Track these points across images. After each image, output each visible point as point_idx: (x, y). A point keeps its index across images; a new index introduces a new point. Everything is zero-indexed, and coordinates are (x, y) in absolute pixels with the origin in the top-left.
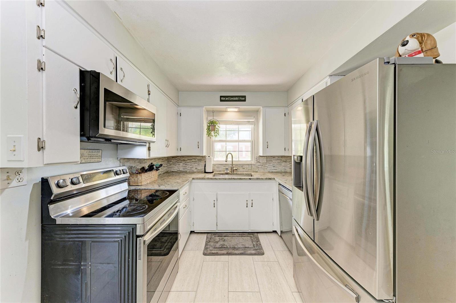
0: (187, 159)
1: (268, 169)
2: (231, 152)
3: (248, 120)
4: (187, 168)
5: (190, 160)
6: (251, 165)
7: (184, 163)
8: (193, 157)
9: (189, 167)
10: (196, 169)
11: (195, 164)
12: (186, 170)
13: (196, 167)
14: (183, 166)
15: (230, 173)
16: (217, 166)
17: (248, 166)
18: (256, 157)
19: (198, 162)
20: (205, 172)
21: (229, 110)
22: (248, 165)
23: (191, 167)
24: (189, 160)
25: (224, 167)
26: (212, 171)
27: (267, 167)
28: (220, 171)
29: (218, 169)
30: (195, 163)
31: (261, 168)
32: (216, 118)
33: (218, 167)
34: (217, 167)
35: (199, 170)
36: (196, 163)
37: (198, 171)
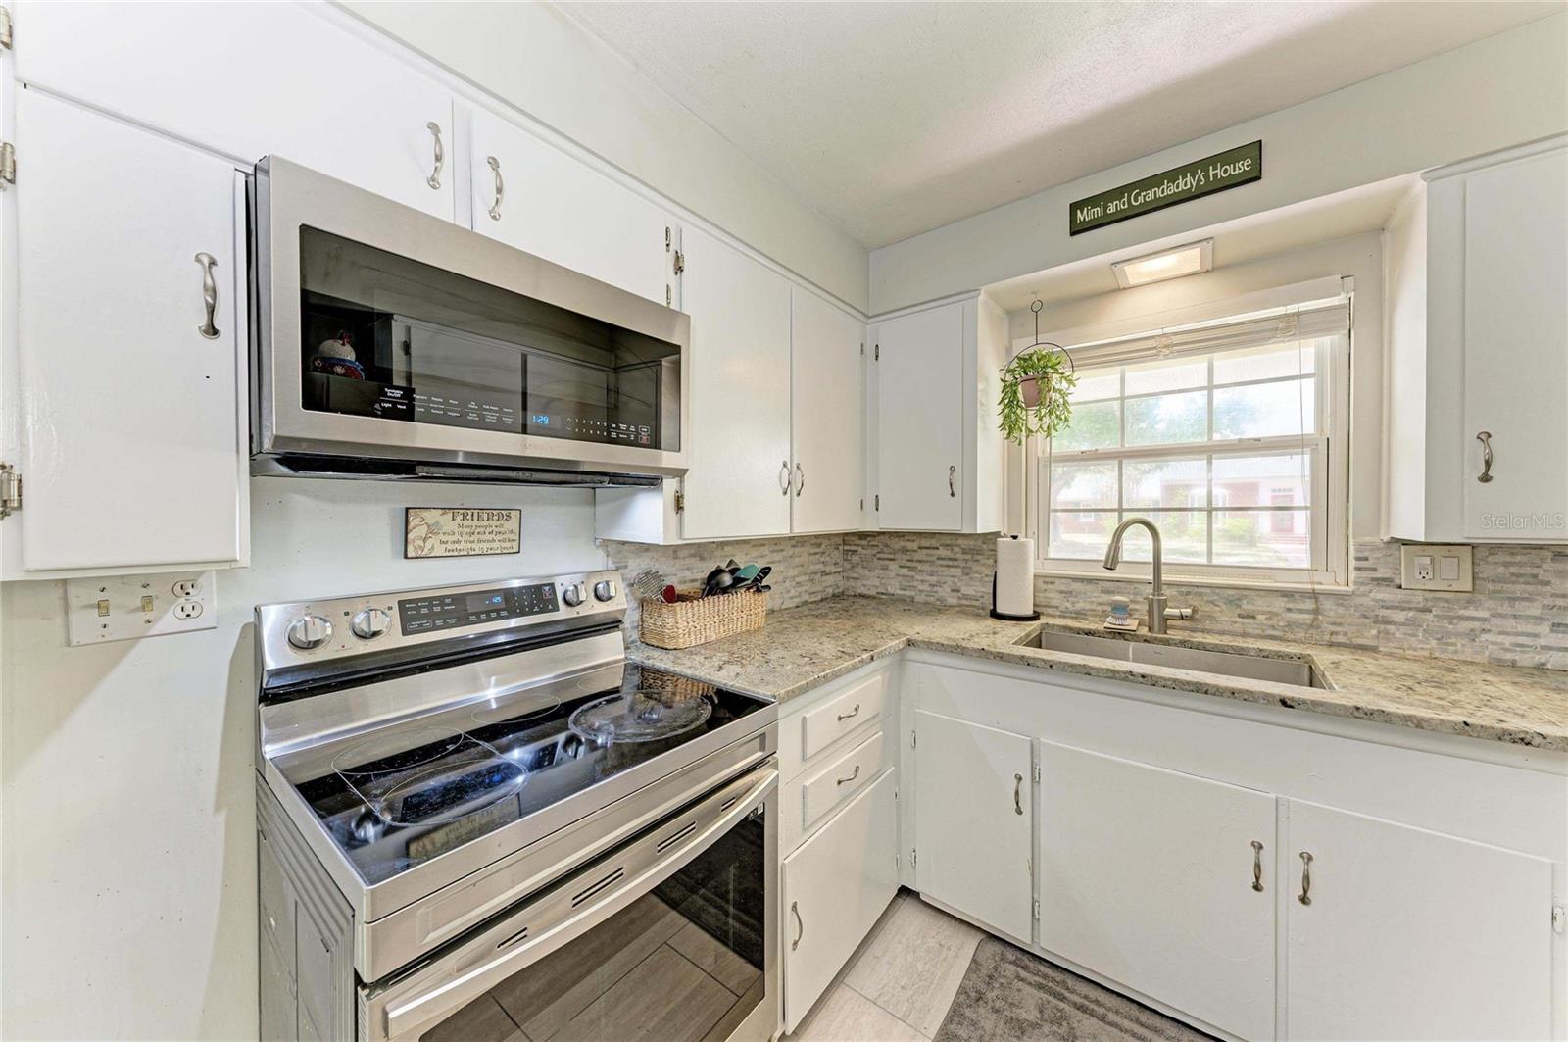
0: (914, 546)
1: (1484, 637)
2: (1150, 517)
3: (1292, 308)
4: (916, 584)
5: (929, 551)
6: (1314, 595)
7: (903, 562)
8: (944, 537)
9: (923, 581)
10: (952, 591)
11: (953, 570)
12: (913, 593)
13: (954, 583)
14: (898, 575)
15: (1144, 631)
16: (1063, 588)
17: (1279, 604)
18: (1360, 547)
19: (967, 560)
20: (995, 614)
21: (1138, 272)
22: (1287, 594)
23: (934, 579)
24: (924, 551)
25: (1106, 598)
26: (1030, 612)
27: (1476, 625)
28: (1078, 612)
29: (1069, 605)
30: (950, 563)
31: (1409, 622)
33: (1071, 592)
34: (1062, 592)
35: (966, 597)
36: (956, 563)
37: (964, 602)
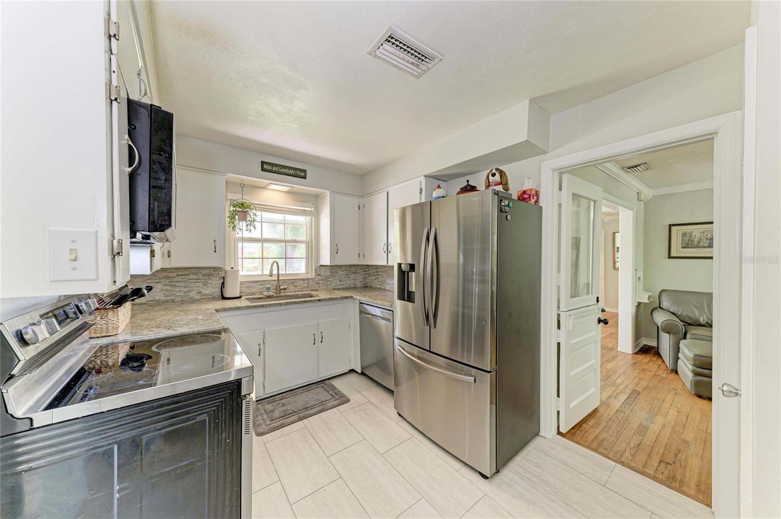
0: (174, 274)
1: (332, 284)
2: (277, 260)
3: (303, 208)
4: (175, 293)
5: (183, 277)
6: (308, 279)
7: (167, 283)
8: (193, 270)
9: (180, 291)
10: (197, 293)
11: (197, 284)
12: (173, 298)
13: (198, 289)
14: (163, 290)
15: (275, 295)
16: (247, 286)
17: (302, 282)
18: (315, 267)
19: (205, 279)
20: (224, 298)
21: (273, 187)
22: (303, 280)
23: (186, 290)
24: (180, 277)
25: (262, 287)
26: (238, 295)
27: (331, 282)
28: (252, 293)
29: (249, 291)
30: (196, 281)
31: (323, 283)
32: (248, 199)
33: (250, 287)
34: (247, 287)
35: (205, 295)
36: (199, 281)
37: (204, 297)
